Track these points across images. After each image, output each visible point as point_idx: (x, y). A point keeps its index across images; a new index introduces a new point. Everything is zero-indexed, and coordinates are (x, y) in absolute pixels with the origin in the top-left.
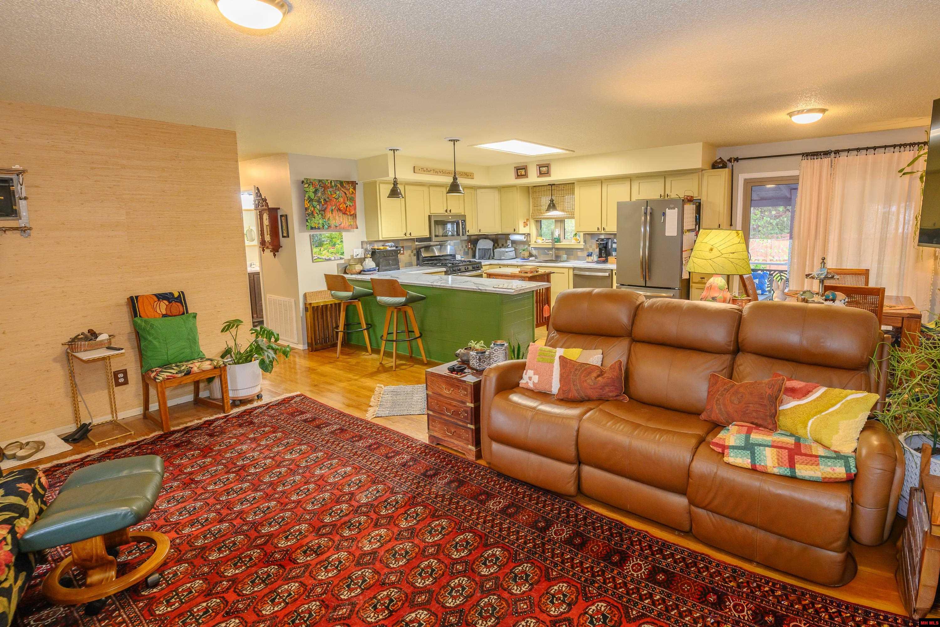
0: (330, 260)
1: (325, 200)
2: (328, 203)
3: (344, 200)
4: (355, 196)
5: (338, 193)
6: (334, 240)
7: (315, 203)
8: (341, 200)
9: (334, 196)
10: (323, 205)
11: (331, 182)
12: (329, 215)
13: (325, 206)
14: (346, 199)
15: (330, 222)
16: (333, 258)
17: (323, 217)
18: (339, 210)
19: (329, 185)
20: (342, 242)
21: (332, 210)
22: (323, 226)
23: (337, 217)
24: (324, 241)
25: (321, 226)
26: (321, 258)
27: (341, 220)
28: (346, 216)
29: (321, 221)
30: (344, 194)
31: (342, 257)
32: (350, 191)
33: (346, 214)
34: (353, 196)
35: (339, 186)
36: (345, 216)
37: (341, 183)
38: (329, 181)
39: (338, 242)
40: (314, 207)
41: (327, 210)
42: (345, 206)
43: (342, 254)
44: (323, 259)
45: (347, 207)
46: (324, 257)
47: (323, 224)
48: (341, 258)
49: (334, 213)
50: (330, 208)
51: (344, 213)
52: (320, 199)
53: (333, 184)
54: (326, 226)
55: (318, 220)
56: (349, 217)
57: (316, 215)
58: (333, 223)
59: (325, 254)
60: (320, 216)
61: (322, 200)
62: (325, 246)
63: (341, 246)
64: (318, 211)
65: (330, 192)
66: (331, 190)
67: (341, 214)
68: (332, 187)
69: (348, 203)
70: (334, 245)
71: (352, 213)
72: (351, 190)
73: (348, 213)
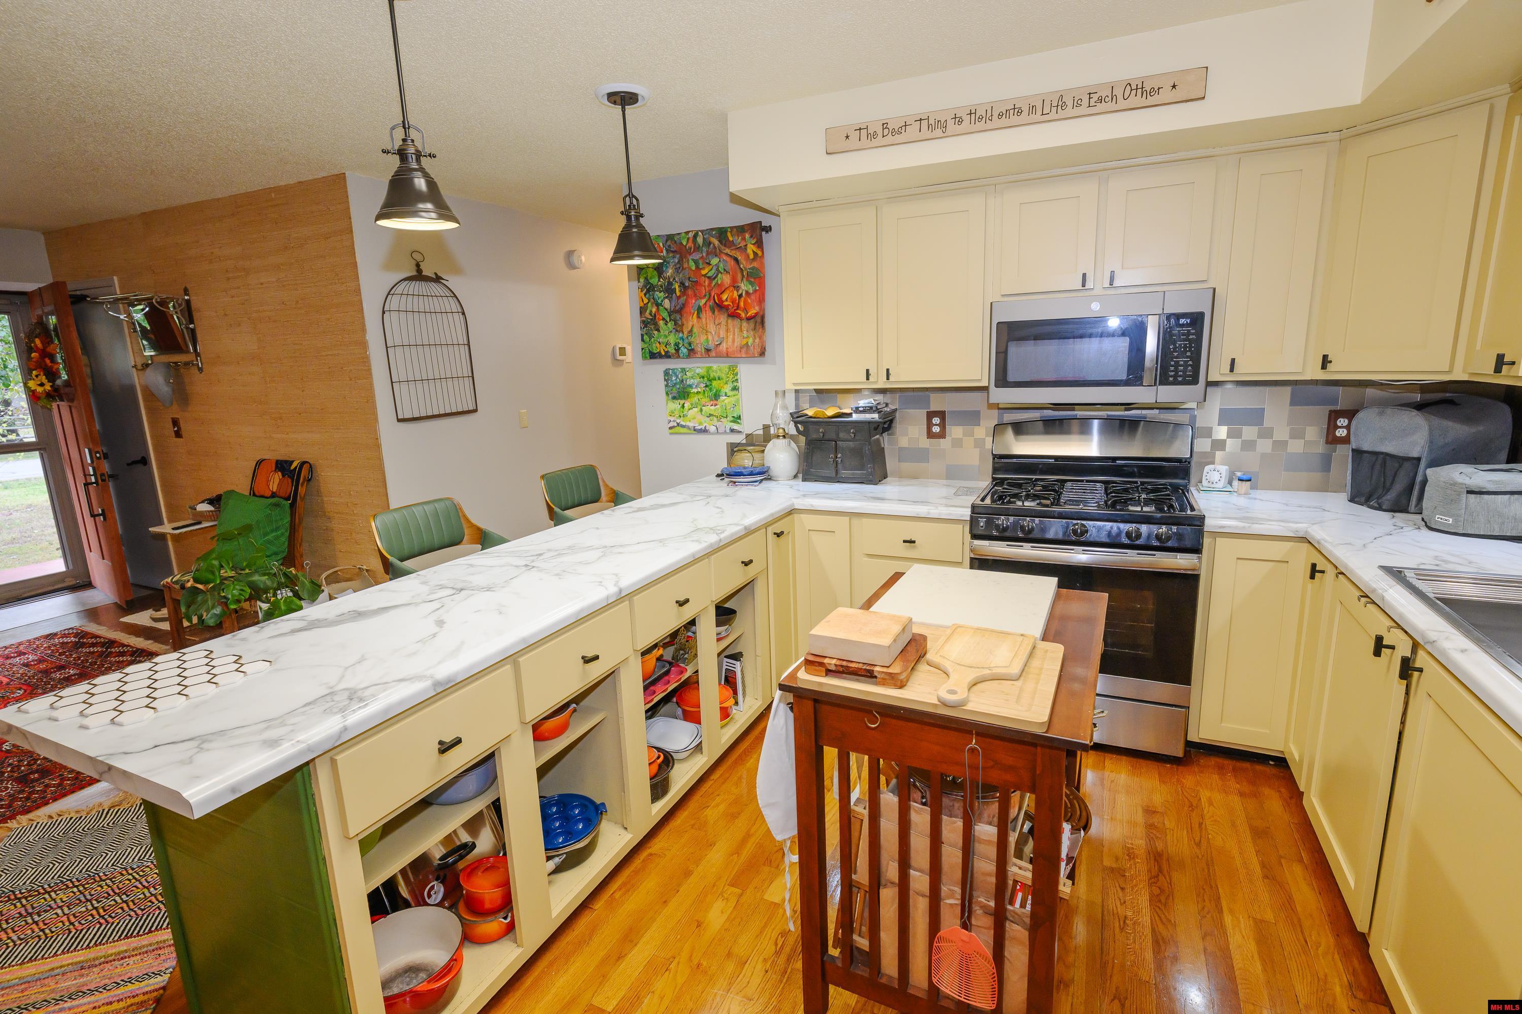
0: (705, 431)
1: (682, 284)
2: (690, 292)
3: (734, 280)
4: (762, 265)
5: (715, 261)
6: (714, 383)
7: (660, 295)
8: (726, 279)
9: (704, 272)
10: (679, 298)
11: (695, 236)
12: (692, 321)
13: (683, 299)
14: (739, 276)
15: (692, 339)
16: (712, 429)
17: (678, 328)
18: (720, 306)
19: (690, 244)
20: (735, 389)
21: (700, 310)
22: (677, 350)
23: (712, 328)
24: (690, 386)
25: (672, 350)
26: (683, 426)
27: (722, 333)
28: (737, 322)
29: (672, 339)
30: (733, 262)
31: (736, 427)
32: (750, 251)
33: (738, 316)
34: (755, 264)
35: (716, 242)
36: (734, 324)
37: (721, 233)
38: (691, 235)
39: (727, 389)
40: (658, 305)
41: (686, 310)
42: (735, 294)
43: (737, 419)
44: (689, 428)
45: (740, 296)
46: (691, 425)
47: (677, 344)
48: (732, 431)
49: (703, 316)
50: (694, 303)
51: (734, 315)
52: (670, 284)
53: (700, 240)
54: (684, 351)
55: (667, 336)
56: (745, 324)
57: (661, 323)
58: (700, 341)
59: (694, 417)
60: (671, 325)
61: (676, 286)
62: (695, 399)
63: (732, 400)
64: (665, 315)
65: (696, 262)
66: (696, 256)
67: (723, 318)
68: (697, 249)
69: (745, 287)
70: (716, 397)
71: (752, 312)
72: (751, 249)
73: (743, 315)
